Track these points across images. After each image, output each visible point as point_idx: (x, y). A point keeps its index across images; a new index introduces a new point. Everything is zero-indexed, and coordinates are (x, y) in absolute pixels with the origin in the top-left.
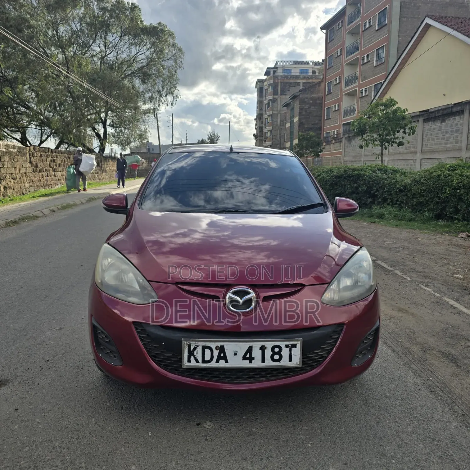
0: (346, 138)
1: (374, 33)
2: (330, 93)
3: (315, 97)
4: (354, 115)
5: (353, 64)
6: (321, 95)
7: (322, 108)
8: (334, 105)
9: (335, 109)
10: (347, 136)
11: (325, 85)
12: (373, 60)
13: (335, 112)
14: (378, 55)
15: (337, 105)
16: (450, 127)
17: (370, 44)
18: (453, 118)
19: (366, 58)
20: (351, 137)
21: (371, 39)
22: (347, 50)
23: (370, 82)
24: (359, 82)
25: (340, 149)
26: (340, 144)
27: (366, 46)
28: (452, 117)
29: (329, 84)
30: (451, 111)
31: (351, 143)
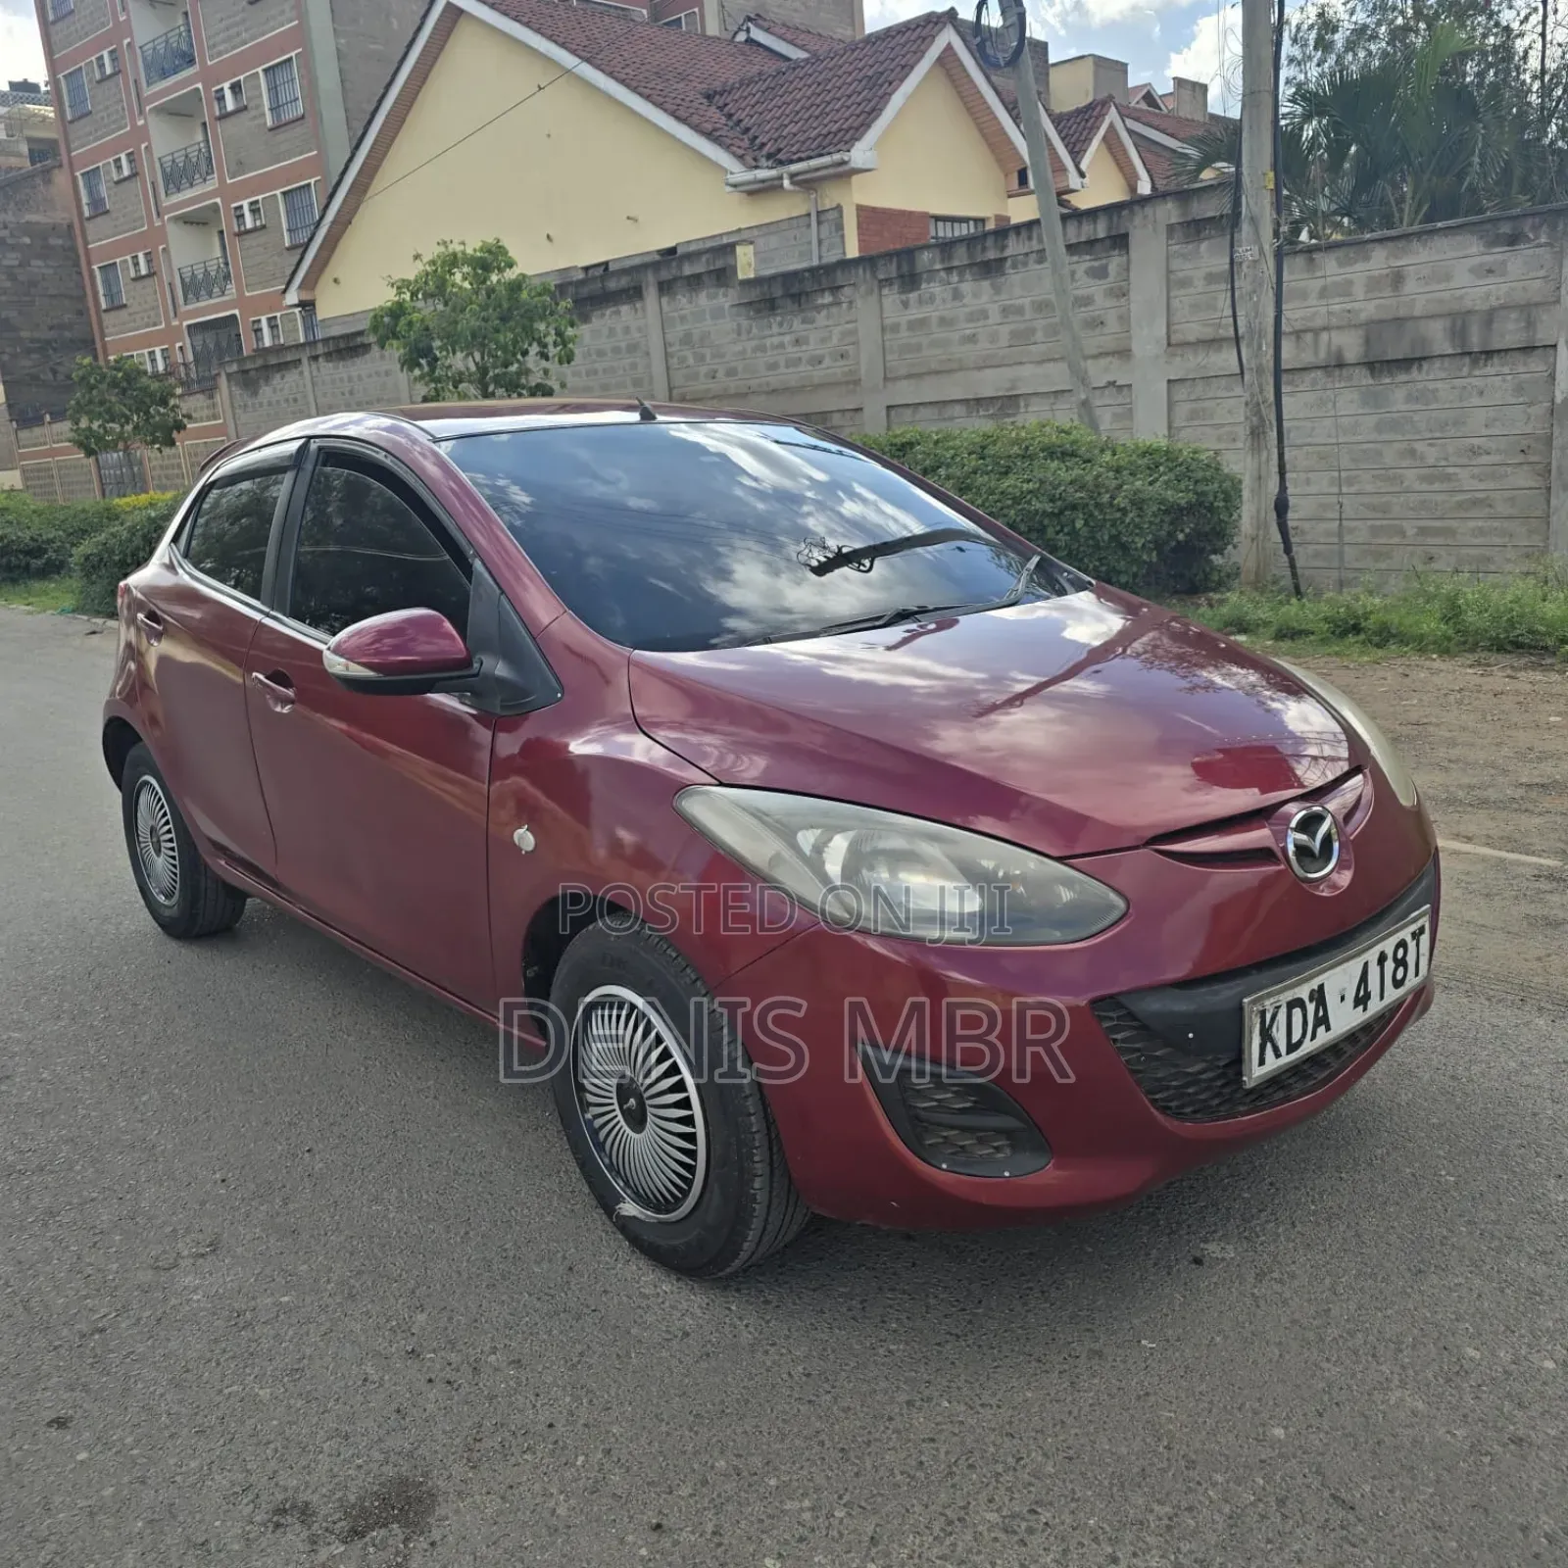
0: (229, 376)
1: (243, 10)
2: (99, 209)
3: (38, 223)
4: (223, 293)
5: (179, 112)
6: (60, 216)
7: (77, 264)
8: (128, 258)
9: (137, 271)
10: (234, 367)
11: (74, 179)
12: (260, 106)
13: (139, 285)
14: (273, 89)
15: (141, 256)
16: (609, 337)
17: (234, 48)
18: (613, 309)
19: (228, 95)
20: (252, 373)
21: (233, 31)
22: (144, 59)
23: (265, 183)
24: (222, 180)
25: (215, 417)
26: (211, 397)
27: (220, 54)
28: (607, 307)
29: (91, 176)
30: (603, 288)
31: (255, 393)
